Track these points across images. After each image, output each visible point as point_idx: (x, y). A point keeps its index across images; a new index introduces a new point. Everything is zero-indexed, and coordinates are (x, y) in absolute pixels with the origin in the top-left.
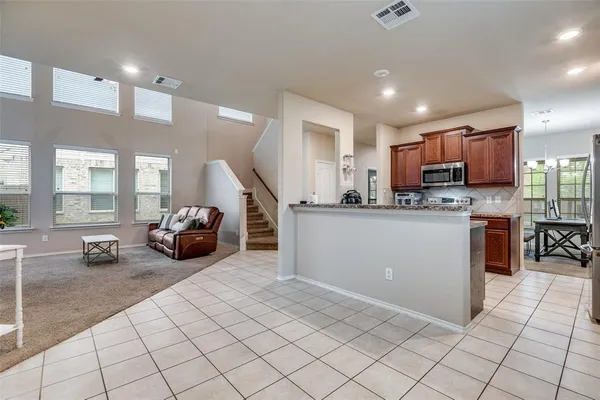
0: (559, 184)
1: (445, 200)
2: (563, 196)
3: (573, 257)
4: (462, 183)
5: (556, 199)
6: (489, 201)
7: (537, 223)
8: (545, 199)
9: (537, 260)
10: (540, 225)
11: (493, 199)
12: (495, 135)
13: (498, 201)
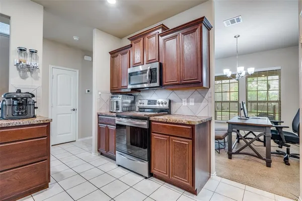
0: (247, 91)
1: (150, 102)
2: (249, 99)
3: (259, 157)
4: (157, 84)
5: (244, 101)
6: (185, 104)
7: (229, 124)
8: (238, 102)
9: (230, 157)
10: (232, 125)
11: (188, 102)
12: (185, 31)
13: (192, 104)
